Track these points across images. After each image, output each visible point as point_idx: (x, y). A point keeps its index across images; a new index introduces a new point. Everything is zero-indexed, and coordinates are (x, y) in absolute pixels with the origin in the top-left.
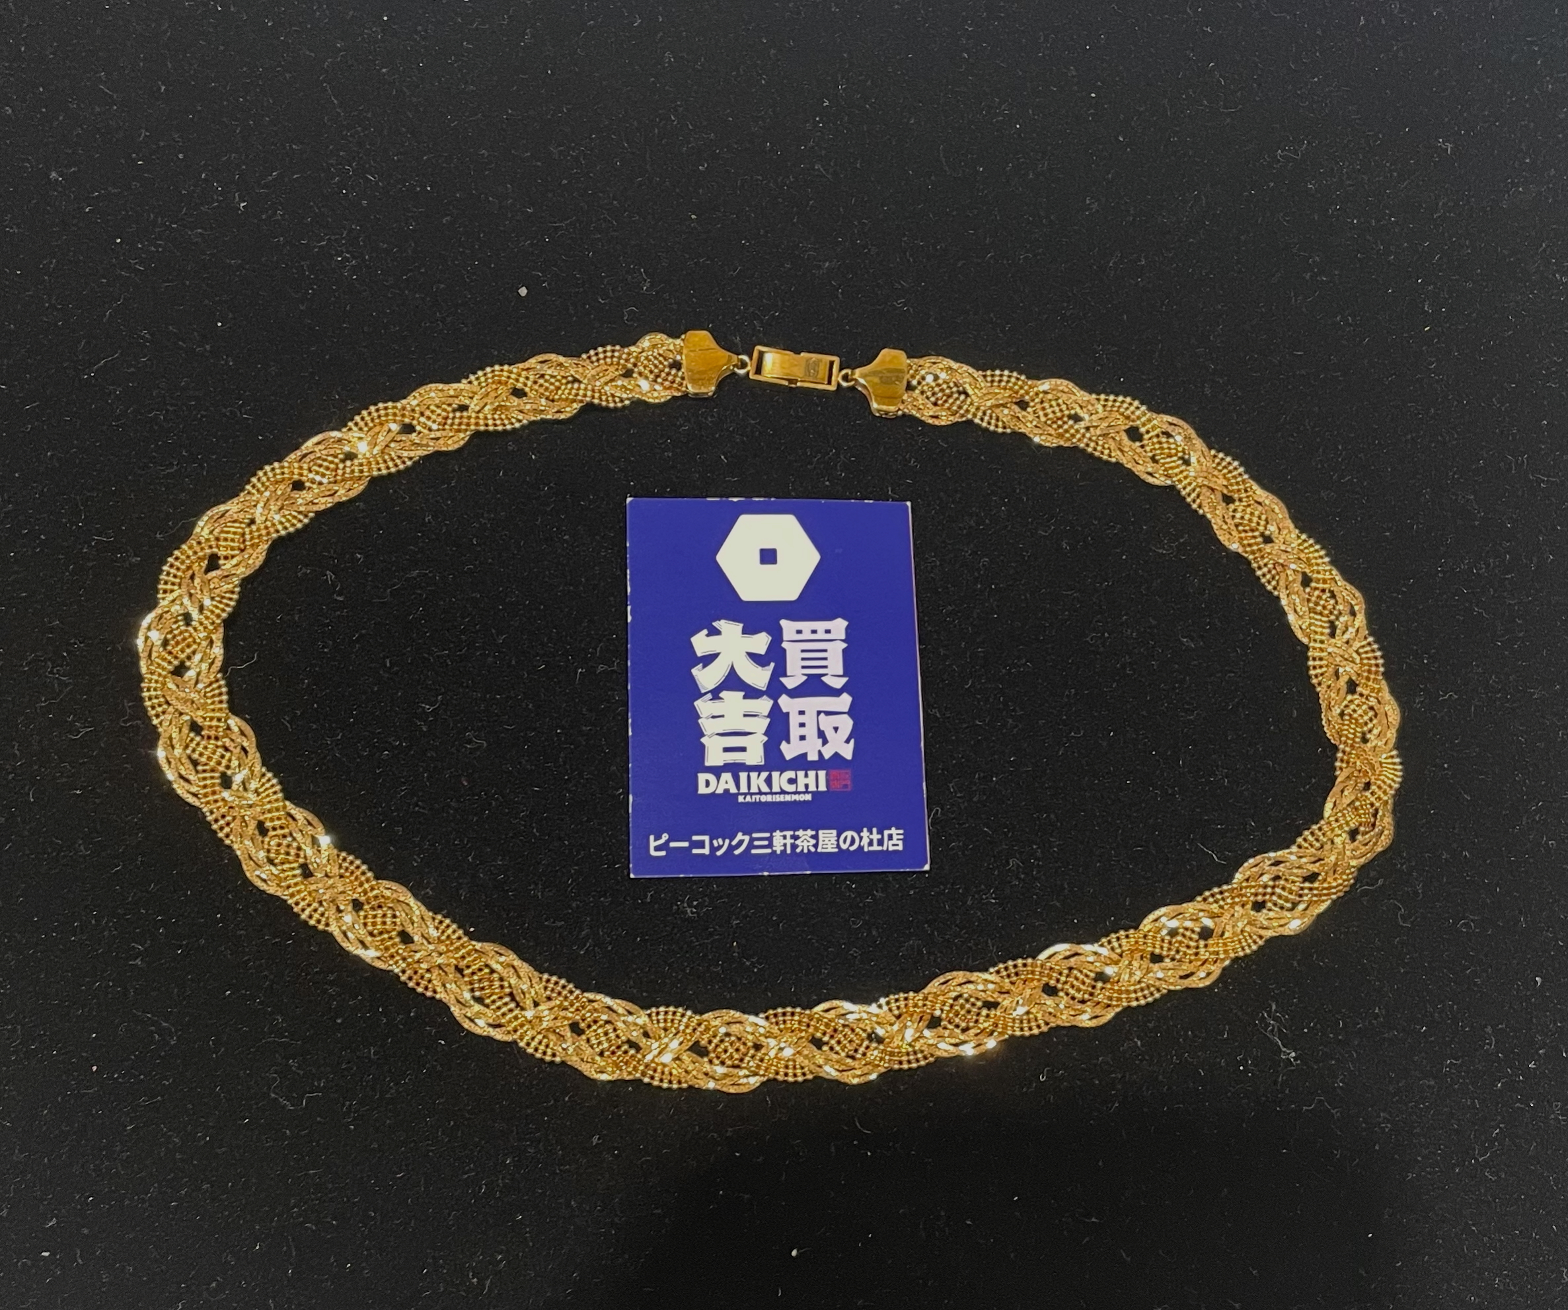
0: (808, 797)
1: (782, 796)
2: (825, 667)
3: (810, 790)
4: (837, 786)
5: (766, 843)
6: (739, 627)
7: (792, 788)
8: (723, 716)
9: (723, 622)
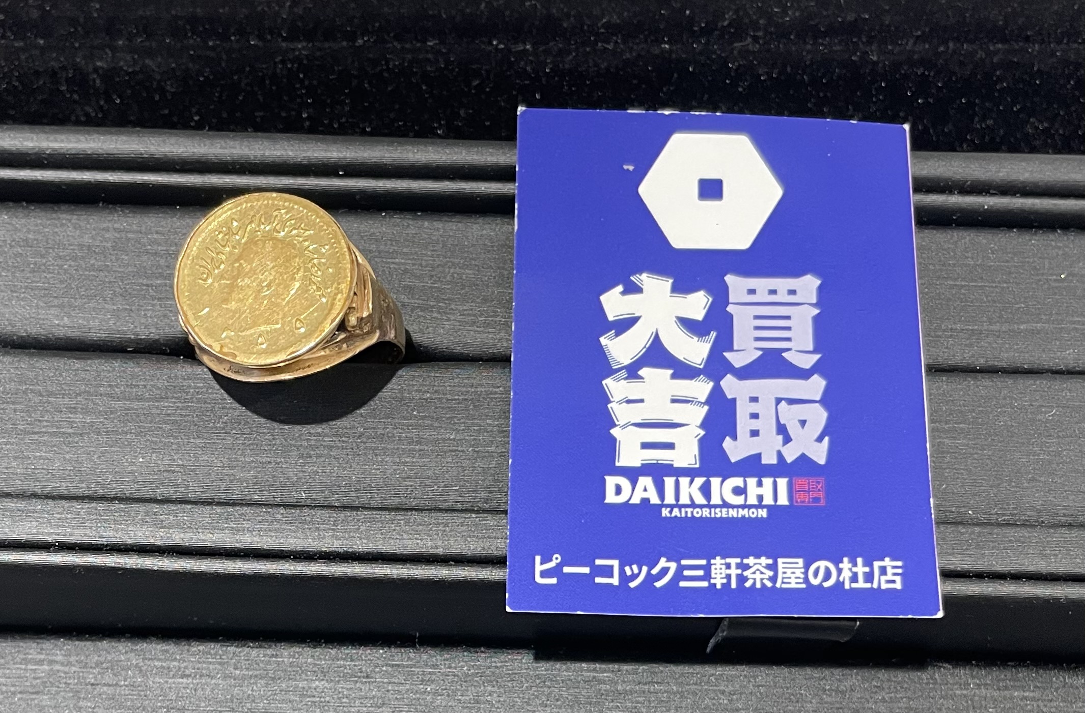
0: (763, 513)
1: (724, 510)
2: (788, 339)
3: (764, 503)
4: (803, 499)
5: (701, 573)
6: (668, 283)
7: (739, 500)
8: (642, 401)
9: (644, 276)
